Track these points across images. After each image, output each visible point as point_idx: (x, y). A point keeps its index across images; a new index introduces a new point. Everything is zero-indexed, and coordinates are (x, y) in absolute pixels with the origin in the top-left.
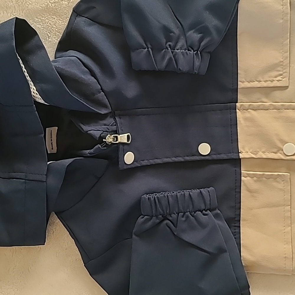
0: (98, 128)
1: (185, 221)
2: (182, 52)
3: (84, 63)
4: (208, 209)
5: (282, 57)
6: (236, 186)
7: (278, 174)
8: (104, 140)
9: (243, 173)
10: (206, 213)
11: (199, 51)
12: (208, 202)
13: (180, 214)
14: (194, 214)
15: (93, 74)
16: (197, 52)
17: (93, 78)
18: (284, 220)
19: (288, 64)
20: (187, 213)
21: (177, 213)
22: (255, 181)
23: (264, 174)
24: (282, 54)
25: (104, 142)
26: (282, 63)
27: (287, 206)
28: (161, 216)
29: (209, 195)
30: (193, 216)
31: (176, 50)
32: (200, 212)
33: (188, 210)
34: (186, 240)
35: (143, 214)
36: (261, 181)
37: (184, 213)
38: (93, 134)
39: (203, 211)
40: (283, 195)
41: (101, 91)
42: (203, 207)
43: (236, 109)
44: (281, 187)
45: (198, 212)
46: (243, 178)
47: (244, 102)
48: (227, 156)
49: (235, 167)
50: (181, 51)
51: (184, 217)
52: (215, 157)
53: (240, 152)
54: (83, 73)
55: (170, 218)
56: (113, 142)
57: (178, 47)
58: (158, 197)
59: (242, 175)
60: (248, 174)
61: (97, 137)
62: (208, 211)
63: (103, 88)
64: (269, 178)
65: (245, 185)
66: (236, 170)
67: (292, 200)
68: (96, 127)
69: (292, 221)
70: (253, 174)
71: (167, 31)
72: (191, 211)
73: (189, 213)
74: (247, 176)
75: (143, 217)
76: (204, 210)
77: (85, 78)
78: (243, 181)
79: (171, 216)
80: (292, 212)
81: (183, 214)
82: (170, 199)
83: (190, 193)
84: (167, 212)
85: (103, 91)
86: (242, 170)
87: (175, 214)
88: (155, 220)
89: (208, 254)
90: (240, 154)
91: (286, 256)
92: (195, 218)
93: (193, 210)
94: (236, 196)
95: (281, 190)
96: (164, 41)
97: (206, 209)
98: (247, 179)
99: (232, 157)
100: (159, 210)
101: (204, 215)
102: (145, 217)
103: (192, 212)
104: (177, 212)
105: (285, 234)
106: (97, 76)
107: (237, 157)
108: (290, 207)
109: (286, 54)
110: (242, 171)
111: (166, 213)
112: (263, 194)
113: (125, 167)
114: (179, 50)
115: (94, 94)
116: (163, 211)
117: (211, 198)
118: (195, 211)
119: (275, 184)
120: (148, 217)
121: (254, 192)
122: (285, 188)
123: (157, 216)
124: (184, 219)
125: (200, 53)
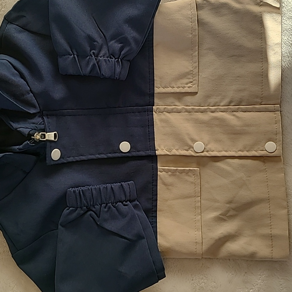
0: (27, 125)
1: (108, 211)
2: (105, 60)
3: (15, 67)
4: (128, 200)
5: (192, 67)
6: (153, 180)
7: (190, 169)
8: (32, 137)
9: (159, 168)
10: (127, 203)
11: (120, 59)
12: (128, 194)
13: (102, 205)
14: (115, 205)
15: (22, 76)
16: (118, 60)
17: (22, 80)
18: (195, 209)
19: (197, 72)
20: (109, 205)
21: (100, 205)
22: (170, 175)
23: (177, 169)
24: (192, 64)
25: (33, 139)
26: (192, 72)
27: (197, 197)
28: (85, 207)
29: (129, 187)
30: (114, 207)
31: (99, 58)
32: (121, 203)
33: (110, 202)
34: (108, 229)
35: (69, 206)
36: (174, 175)
37: (107, 204)
38: (23, 131)
39: (123, 202)
40: (194, 188)
41: (30, 92)
42: (123, 198)
43: (153, 112)
44: (192, 181)
45: (119, 203)
46: (159, 173)
47: (160, 105)
48: (145, 153)
49: (153, 163)
50: (104, 58)
51: (107, 208)
52: (134, 154)
53: (156, 149)
54: (13, 74)
55: (94, 209)
56: (41, 139)
57: (101, 55)
58: (82, 190)
59: (158, 171)
60: (163, 169)
61: (25, 134)
62: (128, 202)
63: (32, 90)
64: (182, 173)
65: (161, 179)
66: (153, 166)
67: (201, 192)
68: (25, 125)
69: (202, 210)
70: (168, 169)
71: (91, 40)
72: (112, 202)
73: (111, 204)
74: (163, 171)
75: (69, 209)
76: (125, 201)
77: (15, 80)
78: (159, 176)
79: (94, 208)
80: (201, 202)
81: (105, 205)
82: (94, 192)
83: (112, 186)
84: (91, 204)
85: (32, 93)
86: (158, 165)
87: (98, 205)
88: (79, 211)
89: (128, 241)
90: (156, 151)
91: (197, 241)
92: (116, 209)
93: (114, 202)
94: (153, 189)
95: (192, 183)
96: (89, 49)
97: (126, 201)
98: (163, 173)
99: (150, 154)
100: (84, 202)
101: (125, 205)
102: (70, 208)
103: (114, 203)
104: (100, 203)
105: (196, 222)
106: (26, 78)
107: (154, 154)
108: (200, 197)
109: (195, 64)
110: (158, 167)
111: (89, 204)
112: (177, 187)
113: (52, 163)
114: (102, 58)
115: (23, 95)
116: (87, 202)
117: (131, 191)
118: (116, 202)
119: (187, 178)
120: (73, 208)
121: (169, 186)
122: (195, 181)
123: (81, 208)
124: (106, 210)
125: (121, 61)
